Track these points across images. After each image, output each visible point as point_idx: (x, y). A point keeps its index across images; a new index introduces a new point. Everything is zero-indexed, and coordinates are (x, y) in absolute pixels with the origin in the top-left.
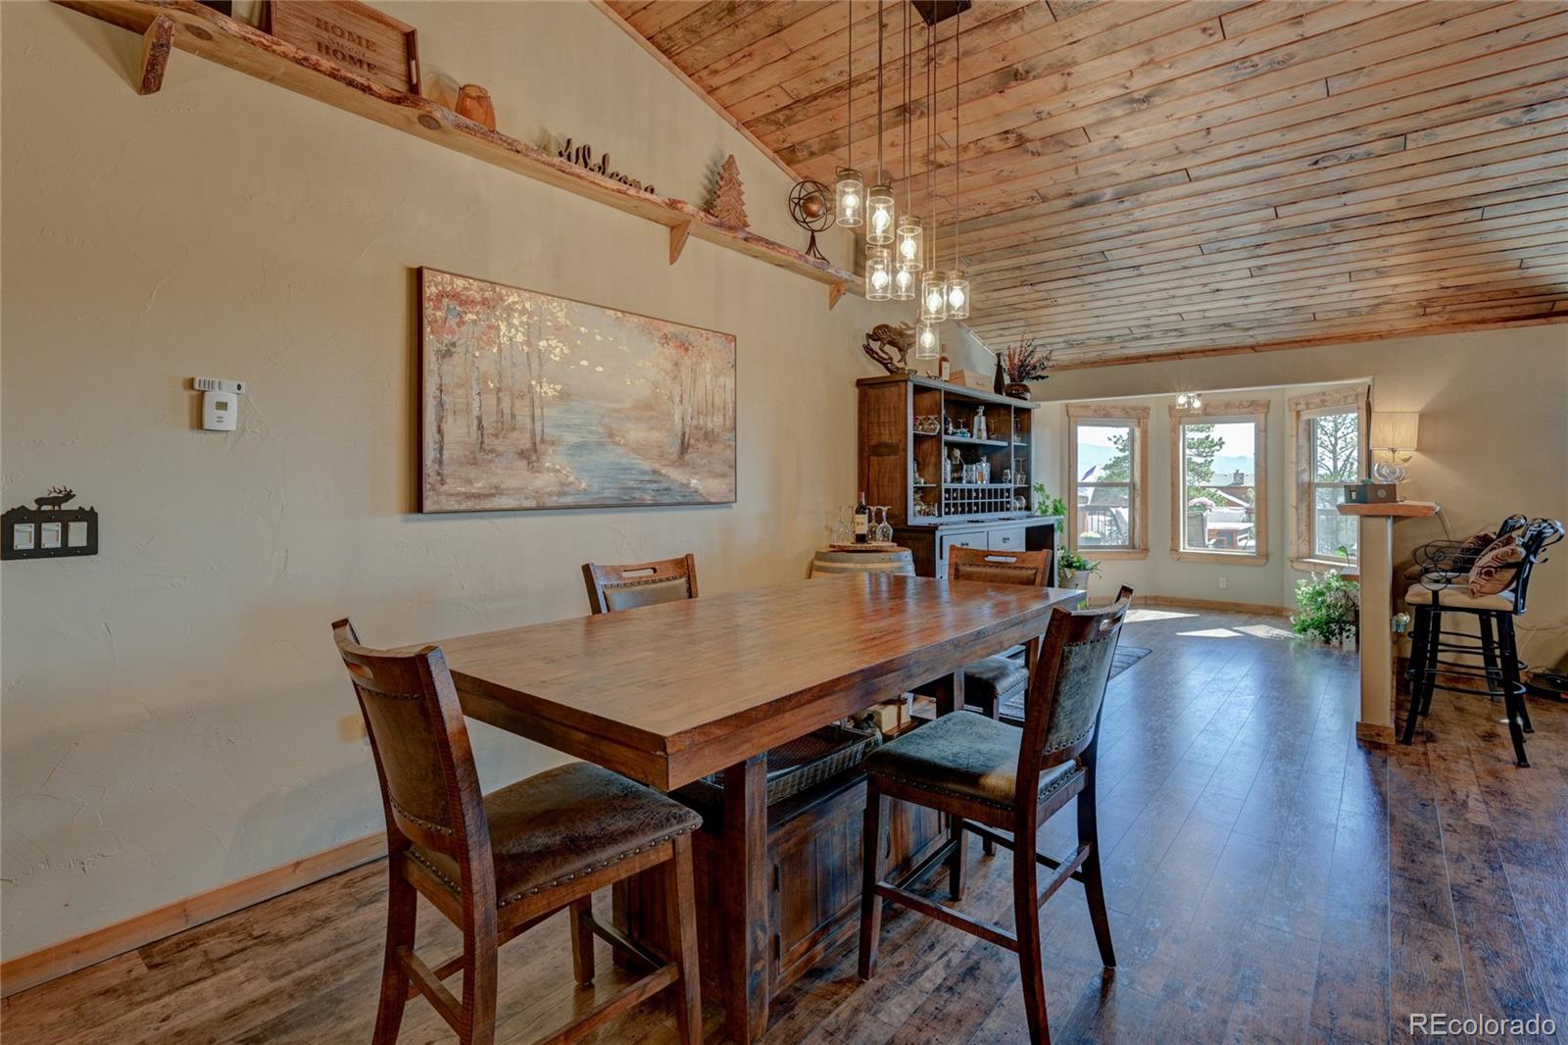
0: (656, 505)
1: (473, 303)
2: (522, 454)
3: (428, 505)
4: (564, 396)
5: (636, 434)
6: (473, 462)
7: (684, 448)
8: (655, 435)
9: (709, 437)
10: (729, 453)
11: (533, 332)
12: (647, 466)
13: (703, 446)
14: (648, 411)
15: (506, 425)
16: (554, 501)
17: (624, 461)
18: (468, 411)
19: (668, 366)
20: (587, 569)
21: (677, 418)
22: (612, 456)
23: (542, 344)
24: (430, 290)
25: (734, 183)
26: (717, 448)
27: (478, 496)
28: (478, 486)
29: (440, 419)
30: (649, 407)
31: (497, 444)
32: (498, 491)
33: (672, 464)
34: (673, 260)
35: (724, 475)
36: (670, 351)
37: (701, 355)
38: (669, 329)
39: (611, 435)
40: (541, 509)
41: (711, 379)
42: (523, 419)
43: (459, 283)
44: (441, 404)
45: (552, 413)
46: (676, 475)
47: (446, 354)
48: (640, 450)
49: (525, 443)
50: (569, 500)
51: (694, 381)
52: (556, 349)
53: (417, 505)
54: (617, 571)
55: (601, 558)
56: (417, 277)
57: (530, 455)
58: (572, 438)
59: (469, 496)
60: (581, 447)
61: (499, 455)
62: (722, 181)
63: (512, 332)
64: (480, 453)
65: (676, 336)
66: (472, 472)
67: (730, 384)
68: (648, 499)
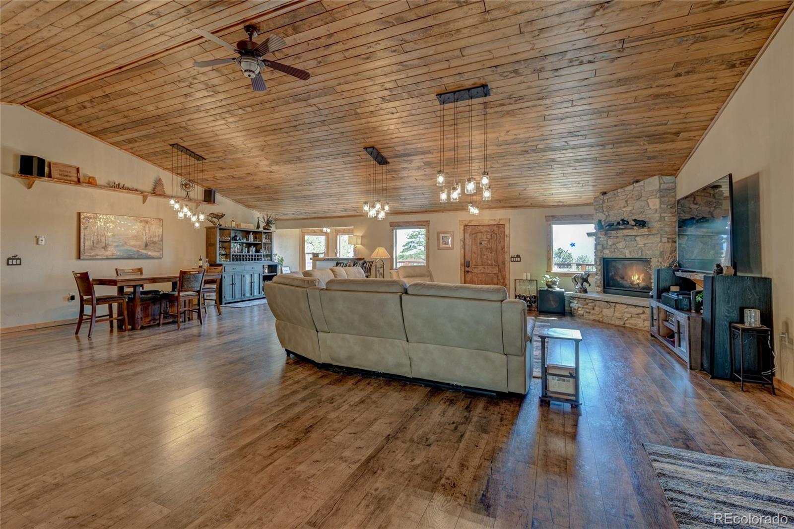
0: (138, 258)
1: (91, 218)
2: (103, 248)
3: (81, 258)
4: (114, 235)
5: (133, 243)
6: (92, 249)
7: (146, 245)
8: (138, 243)
9: (154, 243)
10: (160, 246)
11: (105, 223)
12: (136, 249)
13: (152, 245)
14: (136, 237)
15: (99, 242)
16: (111, 257)
17: (129, 249)
18: (90, 239)
19: (142, 227)
20: (116, 269)
21: (144, 239)
22: (126, 247)
23: (108, 225)
24: (82, 217)
25: (162, 185)
26: (157, 245)
27: (93, 256)
28: (93, 254)
29: (84, 241)
30: (135, 236)
31: (97, 246)
32: (97, 255)
33: (143, 249)
34: (144, 203)
35: (158, 251)
36: (143, 224)
37: (152, 224)
38: (142, 219)
39: (126, 243)
40: (107, 259)
41: (155, 229)
42: (103, 240)
43: (88, 215)
44: (84, 238)
45: (110, 239)
46: (145, 252)
47: (86, 228)
48: (134, 246)
49: (104, 245)
50: (115, 257)
51: (149, 230)
52: (111, 226)
53: (79, 257)
54: (123, 270)
55: (119, 267)
56: (79, 214)
57: (105, 248)
58: (115, 244)
59: (90, 256)
60: (117, 246)
61: (97, 248)
62: (158, 183)
63: (100, 223)
64: (93, 247)
65: (144, 221)
66: (92, 251)
67: (161, 230)
68: (136, 257)
